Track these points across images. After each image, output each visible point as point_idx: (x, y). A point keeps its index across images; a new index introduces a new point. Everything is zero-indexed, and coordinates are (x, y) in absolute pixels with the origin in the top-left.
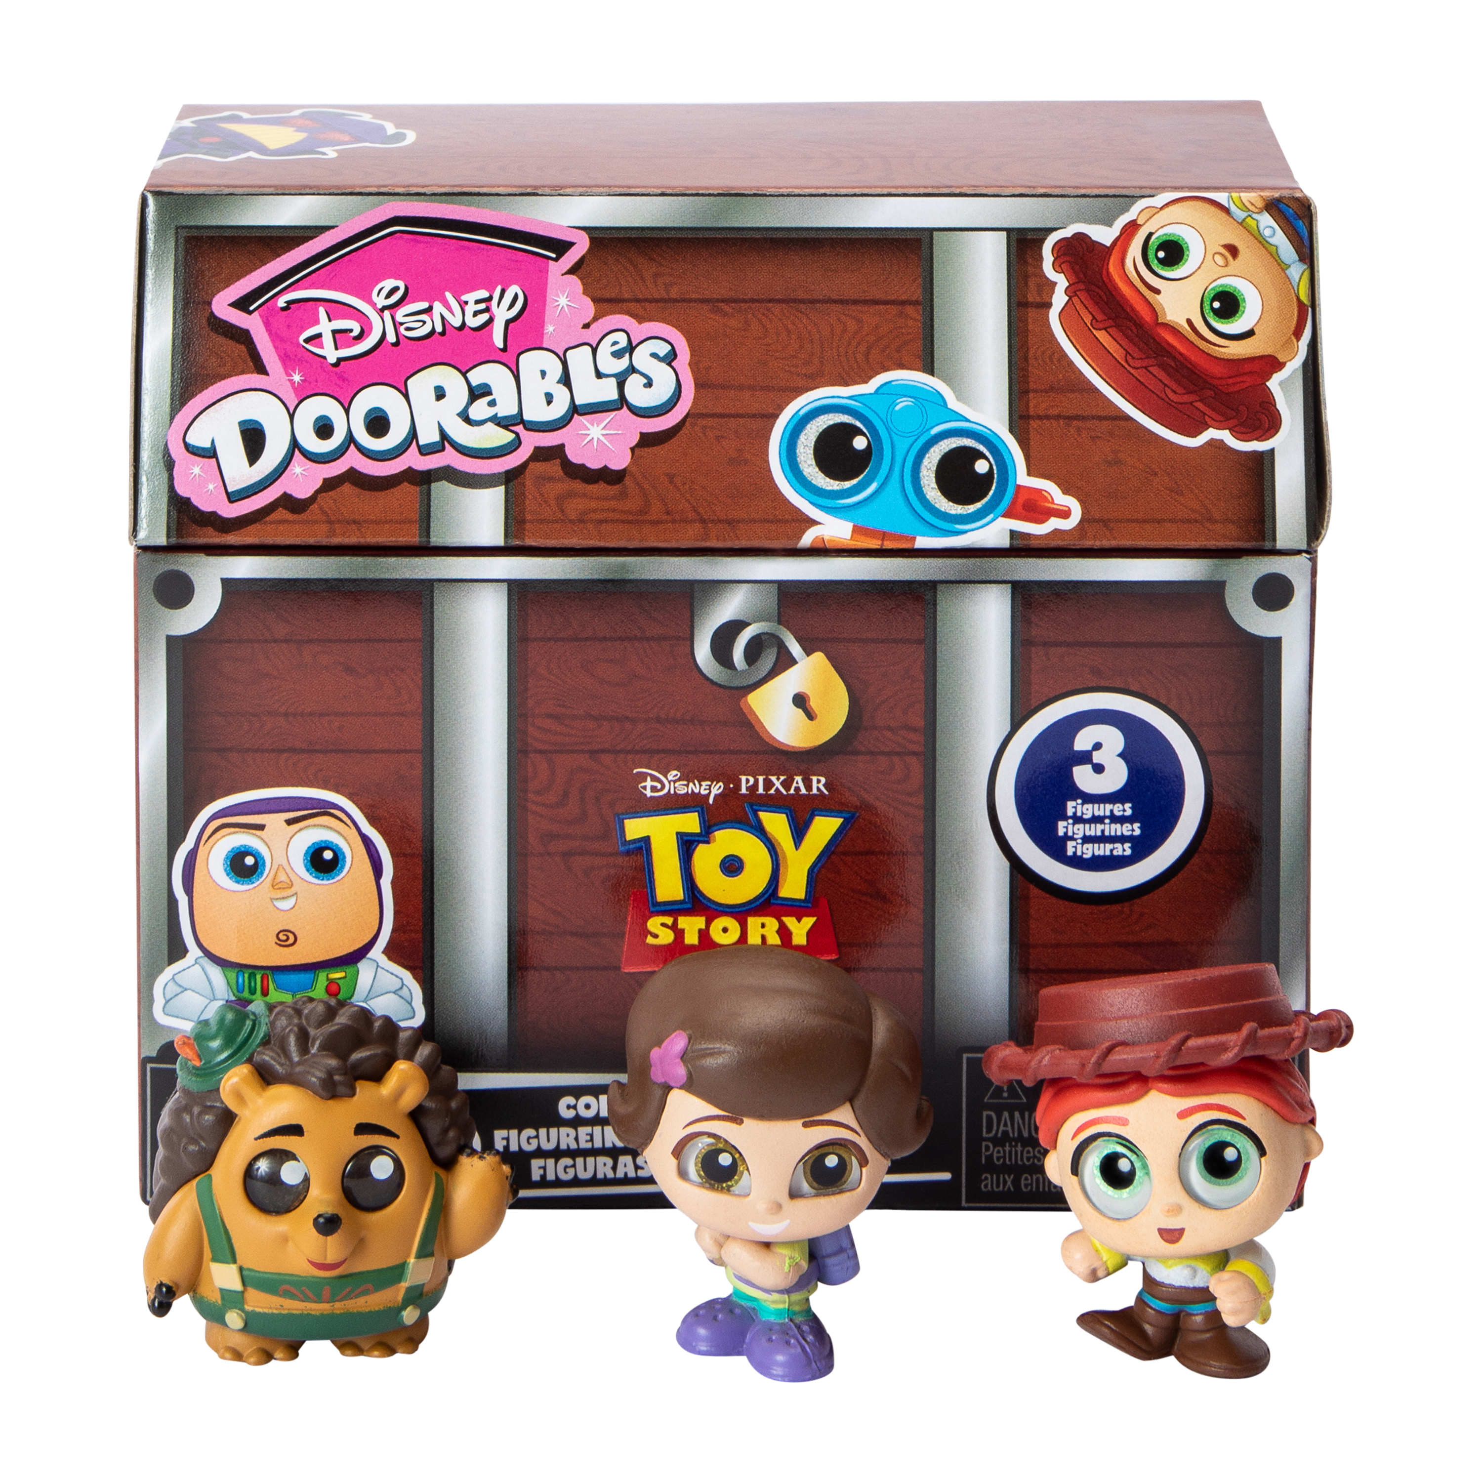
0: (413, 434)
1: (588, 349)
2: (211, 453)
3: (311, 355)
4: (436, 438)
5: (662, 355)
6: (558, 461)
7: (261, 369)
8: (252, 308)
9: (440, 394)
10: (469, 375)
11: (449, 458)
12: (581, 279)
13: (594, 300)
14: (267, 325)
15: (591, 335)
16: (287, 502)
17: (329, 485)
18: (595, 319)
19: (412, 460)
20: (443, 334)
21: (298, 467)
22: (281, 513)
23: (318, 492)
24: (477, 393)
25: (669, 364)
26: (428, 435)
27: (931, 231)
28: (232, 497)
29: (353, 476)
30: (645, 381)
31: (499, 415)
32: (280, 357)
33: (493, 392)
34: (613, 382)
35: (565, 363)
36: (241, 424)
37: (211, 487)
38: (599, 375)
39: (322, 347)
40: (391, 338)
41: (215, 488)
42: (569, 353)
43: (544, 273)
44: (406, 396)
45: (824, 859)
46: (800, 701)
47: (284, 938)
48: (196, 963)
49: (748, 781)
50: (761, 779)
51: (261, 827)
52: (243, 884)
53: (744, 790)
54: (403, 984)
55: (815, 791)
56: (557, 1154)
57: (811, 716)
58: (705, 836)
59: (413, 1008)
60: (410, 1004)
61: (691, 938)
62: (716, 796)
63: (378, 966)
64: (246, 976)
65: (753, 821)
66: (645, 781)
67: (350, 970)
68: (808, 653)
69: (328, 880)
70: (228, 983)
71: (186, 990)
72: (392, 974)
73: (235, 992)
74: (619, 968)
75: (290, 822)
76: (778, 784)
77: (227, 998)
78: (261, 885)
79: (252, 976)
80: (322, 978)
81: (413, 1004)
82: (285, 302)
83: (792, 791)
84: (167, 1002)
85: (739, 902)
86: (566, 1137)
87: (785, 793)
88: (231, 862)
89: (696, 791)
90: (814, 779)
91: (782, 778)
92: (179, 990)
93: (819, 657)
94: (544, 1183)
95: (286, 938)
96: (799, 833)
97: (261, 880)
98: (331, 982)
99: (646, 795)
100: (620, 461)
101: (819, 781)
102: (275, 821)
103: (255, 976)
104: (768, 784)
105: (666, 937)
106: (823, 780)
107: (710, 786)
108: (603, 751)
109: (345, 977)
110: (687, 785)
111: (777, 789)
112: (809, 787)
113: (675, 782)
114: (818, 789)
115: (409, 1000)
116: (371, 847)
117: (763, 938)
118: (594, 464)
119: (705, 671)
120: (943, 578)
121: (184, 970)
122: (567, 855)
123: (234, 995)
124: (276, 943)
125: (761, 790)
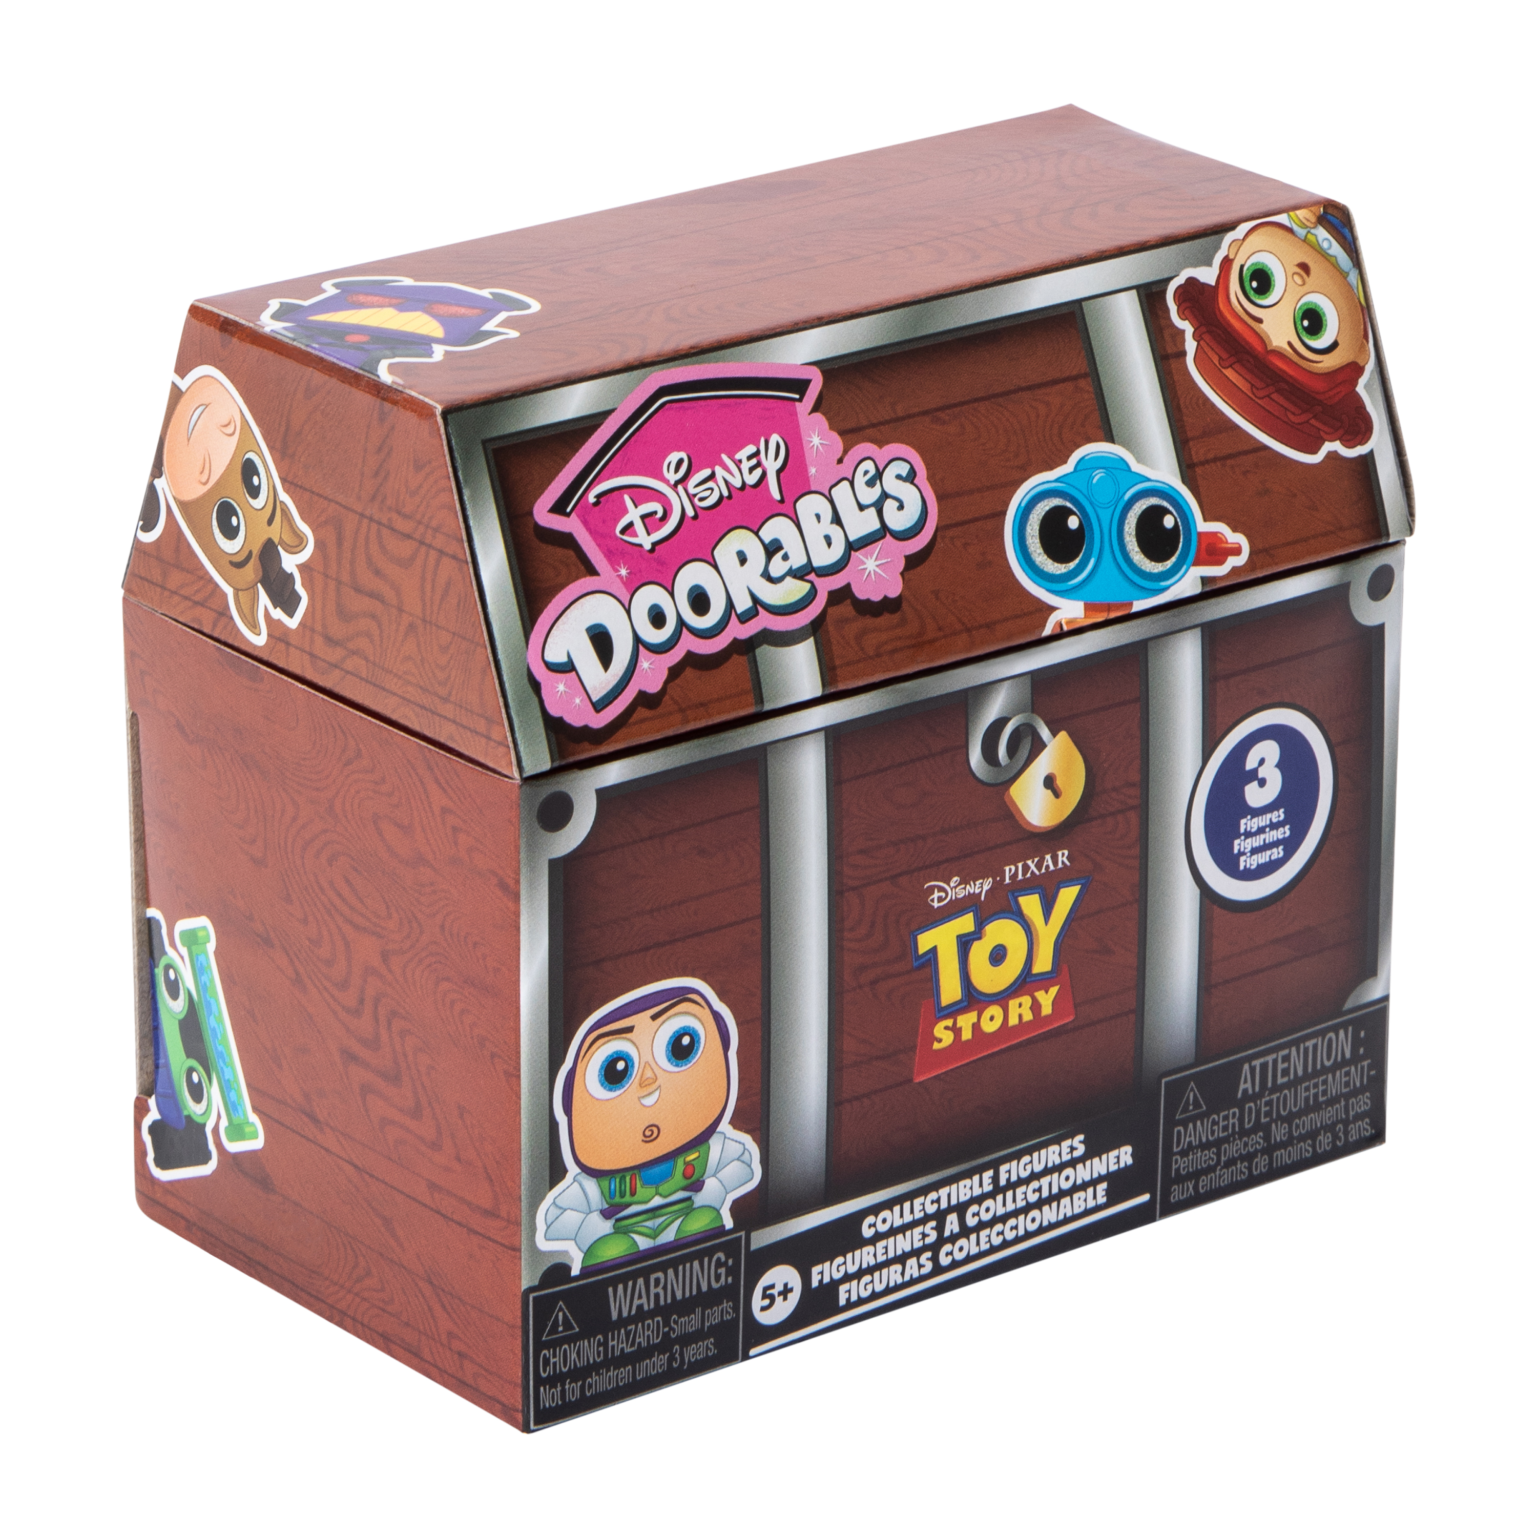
0: (730, 605)
1: (845, 484)
2: (568, 667)
3: (630, 546)
4: (749, 603)
5: (904, 474)
6: (849, 601)
7: (592, 571)
8: (568, 510)
9: (742, 559)
10: (761, 533)
11: (764, 621)
12: (824, 414)
13: (842, 433)
14: (585, 523)
15: (845, 469)
16: (644, 699)
17: (675, 672)
18: (845, 452)
19: (738, 631)
20: (730, 497)
21: (646, 663)
22: (642, 712)
23: (666, 683)
24: (772, 549)
25: (912, 483)
26: (743, 604)
27: (1079, 302)
28: (599, 706)
29: (691, 659)
30: (897, 504)
31: (794, 567)
32: (605, 556)
33: (784, 545)
34: (872, 511)
35: (832, 502)
36: (589, 630)
37: (578, 701)
38: (862, 508)
39: (636, 535)
40: (690, 512)
41: (581, 701)
42: (833, 491)
43: (794, 414)
44: (716, 567)
45: (1066, 927)
46: (1049, 782)
47: (650, 1133)
48: (575, 1181)
49: (1010, 870)
50: (1020, 865)
51: (630, 1029)
52: (615, 1091)
53: (1007, 881)
54: (745, 1149)
55: (1060, 865)
56: (859, 1275)
57: (1057, 794)
58: (977, 934)
59: (752, 1170)
60: (750, 1166)
61: (967, 1035)
62: (987, 891)
63: (725, 1137)
64: (618, 1180)
65: (1014, 908)
66: (933, 893)
67: (702, 1148)
68: (1054, 734)
69: (686, 1065)
70: (602, 1192)
71: (565, 1210)
72: (736, 1141)
73: (608, 1199)
74: (911, 1081)
75: (654, 1017)
76: (1033, 867)
77: (601, 1208)
78: (632, 1085)
79: (623, 1179)
80: (680, 1163)
81: (752, 1166)
82: (595, 497)
83: (1043, 871)
84: (548, 1227)
85: (1003, 988)
86: (866, 1256)
87: (1037, 873)
88: (605, 1071)
89: (972, 891)
90: (1060, 853)
91: (1036, 860)
92: (560, 1211)
93: (1063, 735)
94: (850, 1305)
95: (651, 1133)
96: (1048, 908)
97: (630, 1082)
98: (688, 1164)
99: (933, 907)
100: (894, 589)
101: (1063, 855)
102: (641, 1020)
103: (625, 1178)
104: (1026, 868)
105: (947, 1038)
106: (1066, 852)
107: (982, 884)
108: (900, 875)
109: (699, 1157)
110: (965, 888)
111: (1033, 872)
112: (1055, 863)
113: (955, 887)
114: (1063, 862)
115: (749, 1163)
116: (721, 1021)
117: (1020, 1016)
118: (876, 598)
119: (978, 774)
120: (1151, 635)
121: (564, 1191)
122: (874, 983)
123: (607, 1203)
124: (643, 1141)
125: (1020, 877)
